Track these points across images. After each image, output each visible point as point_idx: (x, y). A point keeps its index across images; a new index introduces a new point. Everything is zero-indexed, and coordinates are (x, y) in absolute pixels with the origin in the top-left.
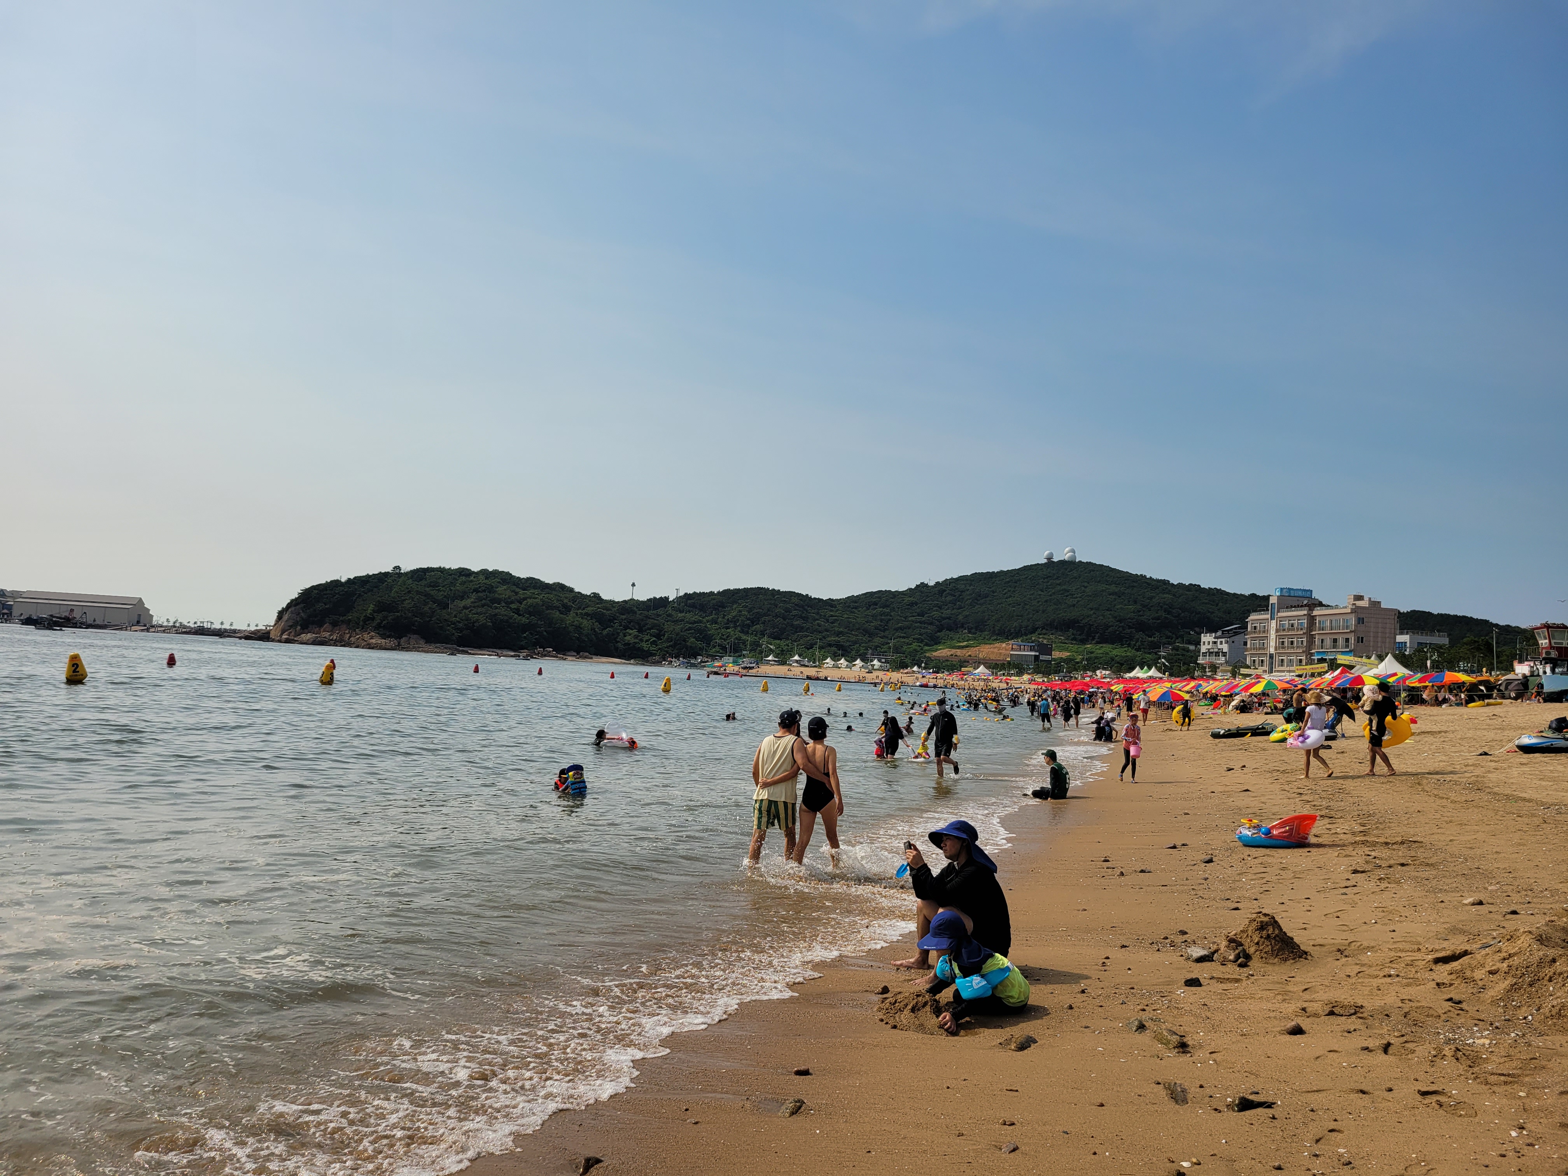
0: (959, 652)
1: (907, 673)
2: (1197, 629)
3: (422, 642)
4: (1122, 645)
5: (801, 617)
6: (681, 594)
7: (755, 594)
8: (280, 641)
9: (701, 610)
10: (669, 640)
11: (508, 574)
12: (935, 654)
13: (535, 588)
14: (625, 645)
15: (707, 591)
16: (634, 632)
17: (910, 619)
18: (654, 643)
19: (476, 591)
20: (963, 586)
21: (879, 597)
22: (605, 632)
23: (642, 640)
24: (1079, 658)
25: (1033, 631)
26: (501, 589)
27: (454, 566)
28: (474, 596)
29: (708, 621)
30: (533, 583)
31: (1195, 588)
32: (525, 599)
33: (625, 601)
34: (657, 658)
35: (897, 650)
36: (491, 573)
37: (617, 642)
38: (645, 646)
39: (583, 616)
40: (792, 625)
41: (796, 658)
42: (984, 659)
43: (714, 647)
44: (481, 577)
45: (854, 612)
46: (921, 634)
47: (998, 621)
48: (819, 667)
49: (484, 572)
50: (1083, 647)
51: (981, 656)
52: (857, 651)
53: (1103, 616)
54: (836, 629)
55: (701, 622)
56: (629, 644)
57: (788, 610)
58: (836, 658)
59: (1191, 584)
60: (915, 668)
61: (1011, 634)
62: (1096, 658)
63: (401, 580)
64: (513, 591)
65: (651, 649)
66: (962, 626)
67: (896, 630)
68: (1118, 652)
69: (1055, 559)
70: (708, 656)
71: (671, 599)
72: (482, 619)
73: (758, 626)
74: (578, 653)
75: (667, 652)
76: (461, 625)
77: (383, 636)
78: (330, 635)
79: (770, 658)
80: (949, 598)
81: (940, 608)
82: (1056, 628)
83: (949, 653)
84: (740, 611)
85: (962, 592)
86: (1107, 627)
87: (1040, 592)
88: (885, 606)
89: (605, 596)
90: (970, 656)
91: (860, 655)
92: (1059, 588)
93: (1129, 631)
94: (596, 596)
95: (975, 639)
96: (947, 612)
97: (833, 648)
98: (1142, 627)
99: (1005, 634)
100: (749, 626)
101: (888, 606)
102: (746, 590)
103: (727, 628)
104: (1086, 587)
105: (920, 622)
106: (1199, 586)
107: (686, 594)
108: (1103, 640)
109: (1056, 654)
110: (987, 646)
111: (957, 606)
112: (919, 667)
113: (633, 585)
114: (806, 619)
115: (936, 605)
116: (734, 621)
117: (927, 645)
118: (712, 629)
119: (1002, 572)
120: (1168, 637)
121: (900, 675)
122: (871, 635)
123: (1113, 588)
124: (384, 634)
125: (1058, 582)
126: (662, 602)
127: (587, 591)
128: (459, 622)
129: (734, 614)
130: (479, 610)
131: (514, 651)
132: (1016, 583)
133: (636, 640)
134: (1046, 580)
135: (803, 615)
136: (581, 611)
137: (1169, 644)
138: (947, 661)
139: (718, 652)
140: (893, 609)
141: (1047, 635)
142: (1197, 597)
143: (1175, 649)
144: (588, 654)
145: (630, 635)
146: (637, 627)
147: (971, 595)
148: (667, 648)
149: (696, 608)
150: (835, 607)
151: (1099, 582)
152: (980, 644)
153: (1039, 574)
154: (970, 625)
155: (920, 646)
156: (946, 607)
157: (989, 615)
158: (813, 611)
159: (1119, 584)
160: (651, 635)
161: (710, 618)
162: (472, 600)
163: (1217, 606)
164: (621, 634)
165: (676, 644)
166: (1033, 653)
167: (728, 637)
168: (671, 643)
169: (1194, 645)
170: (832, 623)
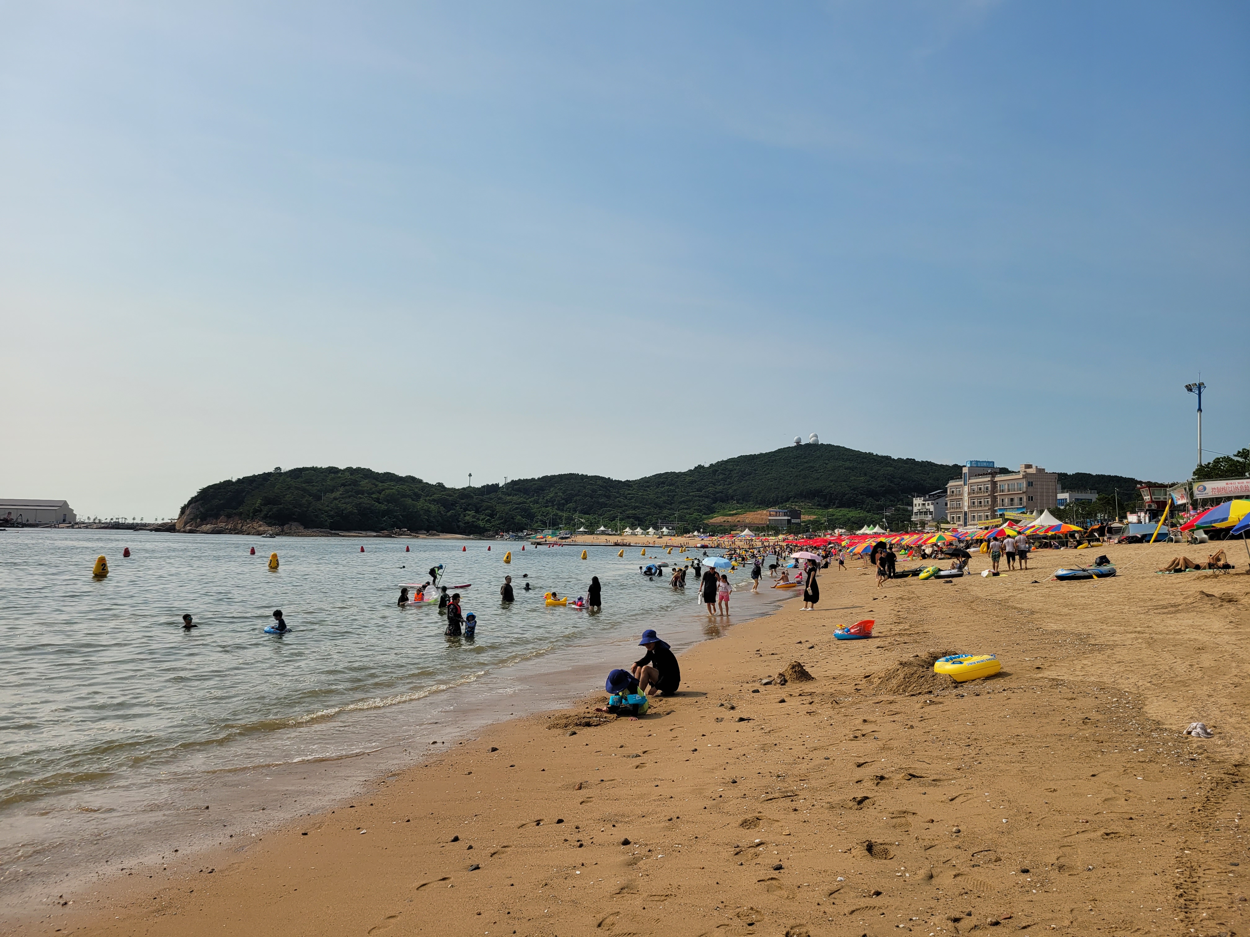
0: (730, 519)
1: (689, 537)
2: (912, 493)
3: (301, 528)
4: (856, 508)
5: (605, 496)
6: (509, 481)
7: (568, 479)
8: (185, 532)
9: (525, 493)
10: (501, 518)
11: (369, 470)
12: (711, 521)
13: (391, 480)
14: (465, 523)
15: (529, 478)
16: (472, 513)
17: (691, 494)
18: (488, 521)
19: (343, 485)
20: (731, 467)
21: (666, 478)
22: (449, 514)
23: (478, 519)
24: (823, 520)
25: (787, 500)
26: (364, 482)
27: (325, 466)
28: (342, 489)
29: (531, 502)
30: (389, 477)
31: (911, 462)
32: (383, 490)
33: (463, 489)
34: (491, 533)
35: (681, 519)
36: (355, 470)
37: (459, 521)
38: (481, 524)
39: (430, 502)
40: (598, 503)
41: (602, 528)
42: (750, 523)
43: (537, 522)
44: (347, 474)
45: (646, 490)
46: (700, 506)
47: (760, 493)
48: (620, 535)
49: (349, 469)
50: (826, 511)
51: (747, 521)
52: (650, 521)
53: (841, 486)
54: (633, 504)
55: (525, 502)
56: (468, 523)
57: (594, 491)
58: (633, 527)
59: (908, 459)
60: (696, 533)
61: (770, 502)
62: (837, 519)
63: (282, 478)
64: (374, 484)
65: (486, 526)
66: (732, 498)
67: (681, 503)
68: (853, 514)
69: (803, 443)
70: (532, 530)
71: (500, 485)
72: (349, 508)
73: (571, 504)
74: (428, 532)
75: (499, 528)
76: (332, 513)
77: (270, 525)
78: (226, 525)
79: (582, 529)
80: (721, 477)
81: (714, 484)
82: (805, 497)
83: (722, 520)
84: (556, 493)
85: (731, 471)
86: (844, 494)
87: (791, 469)
88: (671, 485)
89: (448, 485)
90: (739, 521)
91: (652, 524)
92: (806, 465)
93: (861, 497)
94: (440, 486)
95: (742, 508)
96: (720, 488)
97: (631, 520)
98: (871, 494)
99: (765, 503)
100: (564, 505)
101: (674, 485)
102: (560, 476)
103: (546, 507)
104: (827, 464)
105: (699, 497)
106: (914, 460)
107: (512, 481)
108: (841, 505)
109: (805, 518)
110: (752, 513)
111: (727, 483)
112: (699, 531)
113: (470, 475)
114: (608, 497)
115: (711, 482)
116: (552, 501)
117: (705, 514)
118: (535, 508)
119: (761, 454)
120: (891, 501)
121: (684, 539)
122: (661, 508)
124: (270, 523)
125: (805, 460)
126: (494, 488)
127: (434, 483)
128: (331, 511)
129: (551, 495)
130: (347, 500)
131: (376, 532)
132: (773, 462)
133: (474, 520)
134: (796, 459)
135: (607, 494)
136: (428, 498)
137: (892, 506)
138: (721, 526)
139: (540, 526)
140: (678, 487)
141: (797, 504)
142: (912, 468)
143: (897, 510)
144: (435, 532)
145: (469, 515)
146: (474, 509)
147: (737, 473)
148: (499, 524)
149: (521, 491)
150: (632, 487)
151: (837, 459)
152: (746, 511)
153: (790, 455)
154: (738, 497)
155: (699, 515)
156: (719, 484)
157: (752, 489)
158: (614, 490)
159: (852, 460)
160: (486, 515)
161: (532, 499)
162: (341, 492)
163: (928, 474)
164: (462, 515)
165: (506, 521)
166: (786, 518)
167: (547, 514)
168: (502, 521)
169: (910, 508)
170: (630, 499)
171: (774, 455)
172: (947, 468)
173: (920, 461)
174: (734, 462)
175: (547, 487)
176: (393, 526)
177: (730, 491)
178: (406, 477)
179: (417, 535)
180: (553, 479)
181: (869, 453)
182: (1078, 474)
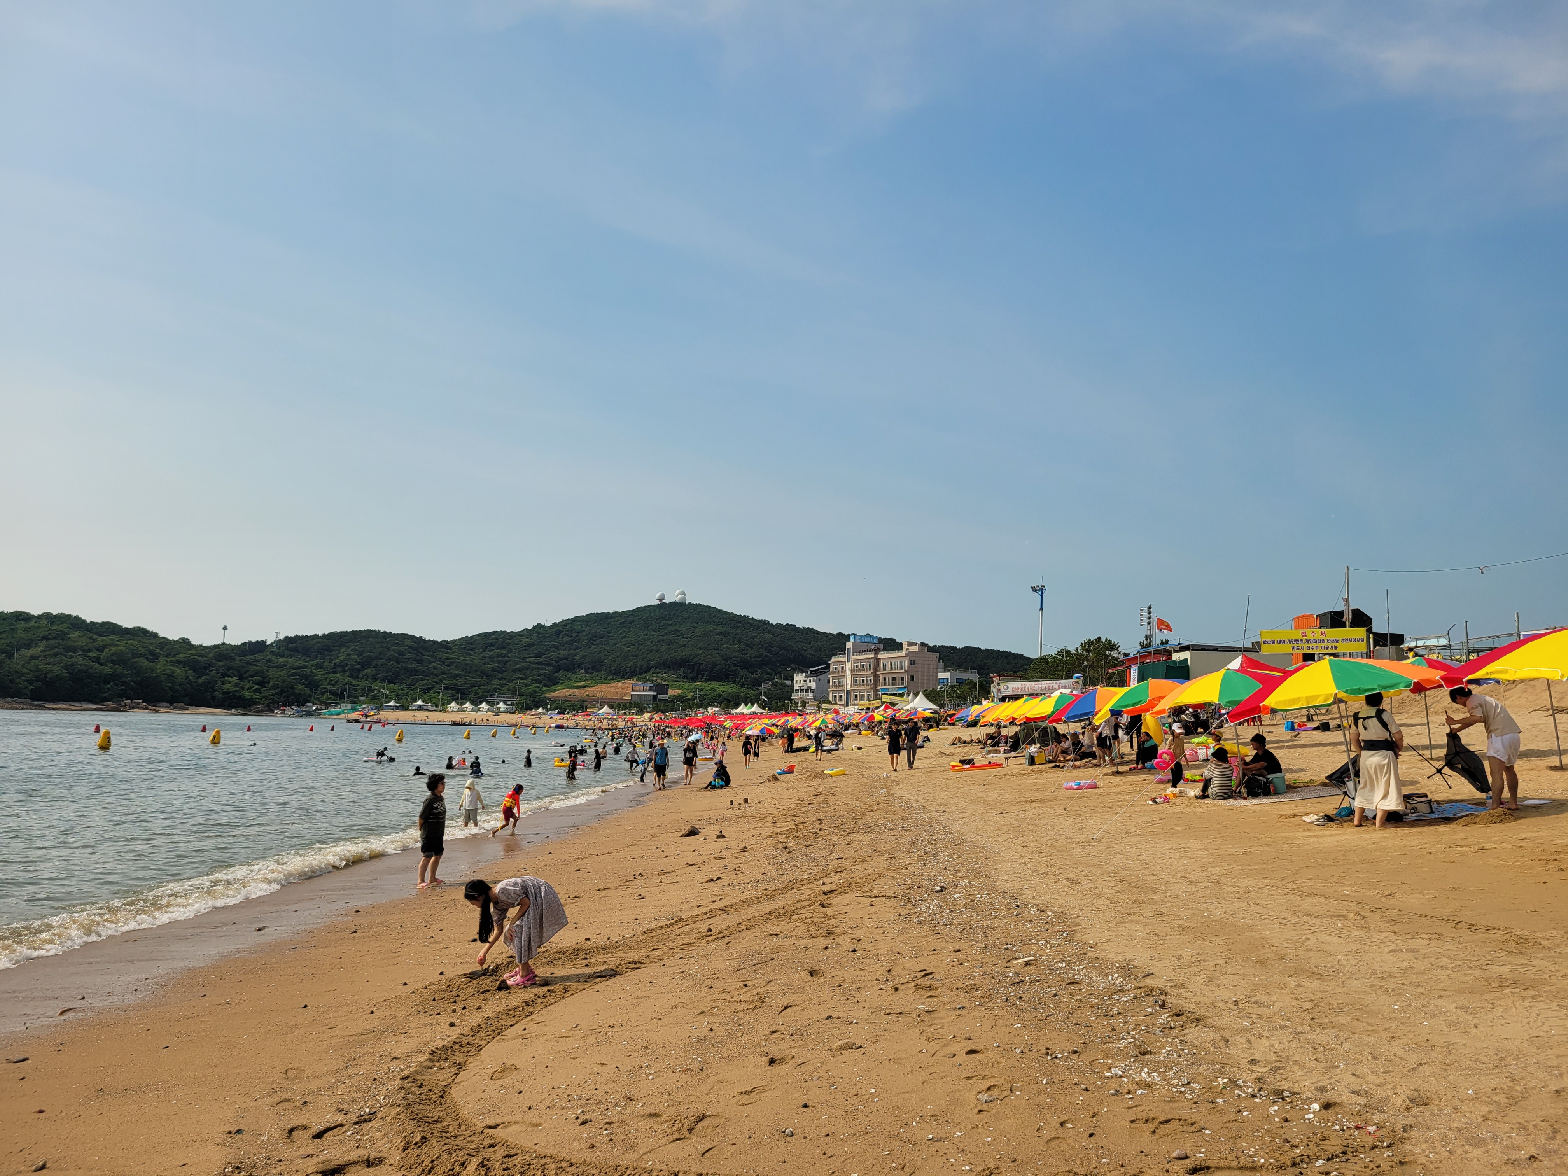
0: (577, 692)
1: (533, 715)
2: (793, 666)
4: (728, 682)
5: (416, 660)
6: (281, 637)
7: (365, 637)
9: (304, 655)
10: (276, 687)
11: (77, 618)
12: (553, 694)
13: (113, 633)
14: (224, 693)
15: (311, 634)
16: (235, 680)
17: (528, 660)
18: (257, 690)
19: (44, 638)
20: (579, 627)
21: (496, 639)
22: (200, 680)
23: (243, 688)
24: (690, 695)
25: (648, 670)
26: (74, 635)
27: (9, 610)
28: (43, 644)
29: (313, 666)
30: (109, 628)
31: (791, 628)
32: (104, 647)
33: (218, 646)
34: (261, 706)
35: (517, 692)
36: (56, 616)
37: (215, 691)
38: (247, 694)
39: (173, 663)
40: (406, 669)
41: (420, 703)
42: (604, 699)
43: (323, 694)
44: (44, 622)
45: (470, 654)
46: (539, 675)
47: (615, 661)
48: (443, 711)
49: (47, 616)
50: (694, 684)
51: (600, 696)
53: (712, 655)
54: (454, 672)
55: (305, 667)
56: (229, 693)
57: (401, 653)
58: (461, 701)
59: (788, 624)
60: (540, 710)
61: (626, 673)
62: (707, 695)
64: (90, 638)
65: (254, 697)
66: (579, 667)
67: (515, 671)
68: (725, 688)
70: (322, 703)
71: (269, 643)
72: (57, 670)
73: (369, 670)
74: (171, 703)
75: (273, 700)
76: (30, 677)
79: (392, 703)
80: (566, 639)
81: (558, 649)
82: (669, 667)
83: (567, 694)
84: (349, 655)
85: (578, 632)
86: (715, 665)
87: (653, 633)
88: (504, 648)
89: (195, 642)
90: (588, 695)
91: (483, 698)
92: (670, 628)
93: (734, 669)
94: (185, 642)
95: (592, 679)
96: (564, 653)
97: (453, 691)
98: (746, 665)
99: (622, 674)
100: (359, 670)
102: (354, 633)
103: (335, 673)
104: (695, 628)
105: (538, 663)
106: (795, 626)
107: (286, 638)
108: (711, 678)
109: (671, 693)
110: (604, 686)
111: (573, 647)
112: (544, 707)
113: (225, 628)
114: (420, 662)
115: (554, 646)
116: (342, 666)
117: (545, 685)
118: (319, 674)
119: (616, 613)
120: (768, 674)
121: (529, 716)
122: (489, 677)
123: (720, 628)
125: (670, 623)
126: (259, 646)
127: (173, 636)
128: (29, 673)
129: (342, 658)
130: (52, 660)
131: (96, 703)
132: (630, 623)
133: (237, 689)
134: (658, 621)
135: (418, 658)
136: (170, 658)
137: (768, 680)
138: (567, 701)
139: (330, 698)
140: (510, 651)
141: (659, 675)
142: (793, 636)
143: (775, 684)
144: (182, 705)
145: (230, 683)
146: (236, 674)
147: (587, 635)
148: (273, 695)
149: (298, 652)
150: (451, 649)
151: (707, 622)
152: (597, 683)
153: (652, 615)
154: (587, 665)
155: (538, 687)
156: (563, 648)
157: (605, 655)
158: (428, 653)
159: (725, 624)
160: (253, 682)
161: (315, 662)
162: (42, 649)
163: (810, 644)
164: (219, 682)
165: (282, 692)
166: (652, 693)
167: (336, 682)
168: (277, 691)
169: (789, 683)
170: (448, 666)
171: (632, 614)
172: (830, 636)
173: (801, 627)
174: (583, 621)
175: (335, 646)
176: (121, 696)
177: (577, 658)
178: (134, 628)
179: (157, 709)
180: (345, 636)
181: (745, 616)
182: (967, 649)
